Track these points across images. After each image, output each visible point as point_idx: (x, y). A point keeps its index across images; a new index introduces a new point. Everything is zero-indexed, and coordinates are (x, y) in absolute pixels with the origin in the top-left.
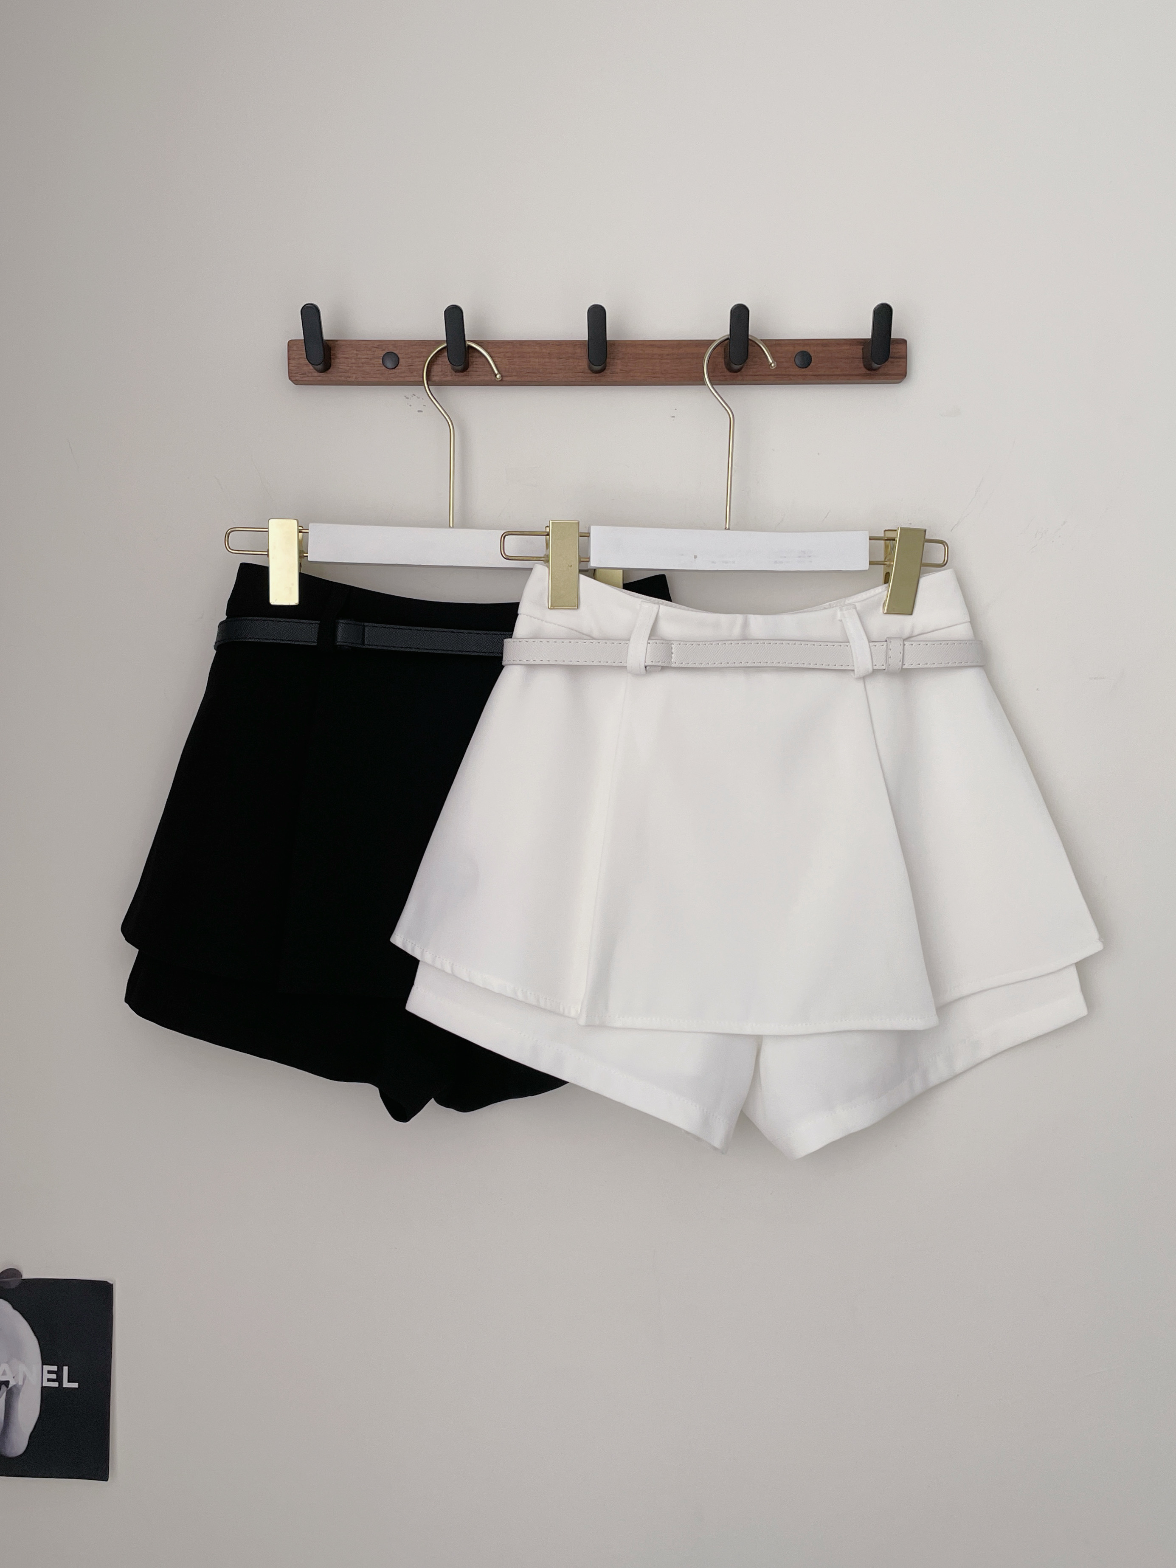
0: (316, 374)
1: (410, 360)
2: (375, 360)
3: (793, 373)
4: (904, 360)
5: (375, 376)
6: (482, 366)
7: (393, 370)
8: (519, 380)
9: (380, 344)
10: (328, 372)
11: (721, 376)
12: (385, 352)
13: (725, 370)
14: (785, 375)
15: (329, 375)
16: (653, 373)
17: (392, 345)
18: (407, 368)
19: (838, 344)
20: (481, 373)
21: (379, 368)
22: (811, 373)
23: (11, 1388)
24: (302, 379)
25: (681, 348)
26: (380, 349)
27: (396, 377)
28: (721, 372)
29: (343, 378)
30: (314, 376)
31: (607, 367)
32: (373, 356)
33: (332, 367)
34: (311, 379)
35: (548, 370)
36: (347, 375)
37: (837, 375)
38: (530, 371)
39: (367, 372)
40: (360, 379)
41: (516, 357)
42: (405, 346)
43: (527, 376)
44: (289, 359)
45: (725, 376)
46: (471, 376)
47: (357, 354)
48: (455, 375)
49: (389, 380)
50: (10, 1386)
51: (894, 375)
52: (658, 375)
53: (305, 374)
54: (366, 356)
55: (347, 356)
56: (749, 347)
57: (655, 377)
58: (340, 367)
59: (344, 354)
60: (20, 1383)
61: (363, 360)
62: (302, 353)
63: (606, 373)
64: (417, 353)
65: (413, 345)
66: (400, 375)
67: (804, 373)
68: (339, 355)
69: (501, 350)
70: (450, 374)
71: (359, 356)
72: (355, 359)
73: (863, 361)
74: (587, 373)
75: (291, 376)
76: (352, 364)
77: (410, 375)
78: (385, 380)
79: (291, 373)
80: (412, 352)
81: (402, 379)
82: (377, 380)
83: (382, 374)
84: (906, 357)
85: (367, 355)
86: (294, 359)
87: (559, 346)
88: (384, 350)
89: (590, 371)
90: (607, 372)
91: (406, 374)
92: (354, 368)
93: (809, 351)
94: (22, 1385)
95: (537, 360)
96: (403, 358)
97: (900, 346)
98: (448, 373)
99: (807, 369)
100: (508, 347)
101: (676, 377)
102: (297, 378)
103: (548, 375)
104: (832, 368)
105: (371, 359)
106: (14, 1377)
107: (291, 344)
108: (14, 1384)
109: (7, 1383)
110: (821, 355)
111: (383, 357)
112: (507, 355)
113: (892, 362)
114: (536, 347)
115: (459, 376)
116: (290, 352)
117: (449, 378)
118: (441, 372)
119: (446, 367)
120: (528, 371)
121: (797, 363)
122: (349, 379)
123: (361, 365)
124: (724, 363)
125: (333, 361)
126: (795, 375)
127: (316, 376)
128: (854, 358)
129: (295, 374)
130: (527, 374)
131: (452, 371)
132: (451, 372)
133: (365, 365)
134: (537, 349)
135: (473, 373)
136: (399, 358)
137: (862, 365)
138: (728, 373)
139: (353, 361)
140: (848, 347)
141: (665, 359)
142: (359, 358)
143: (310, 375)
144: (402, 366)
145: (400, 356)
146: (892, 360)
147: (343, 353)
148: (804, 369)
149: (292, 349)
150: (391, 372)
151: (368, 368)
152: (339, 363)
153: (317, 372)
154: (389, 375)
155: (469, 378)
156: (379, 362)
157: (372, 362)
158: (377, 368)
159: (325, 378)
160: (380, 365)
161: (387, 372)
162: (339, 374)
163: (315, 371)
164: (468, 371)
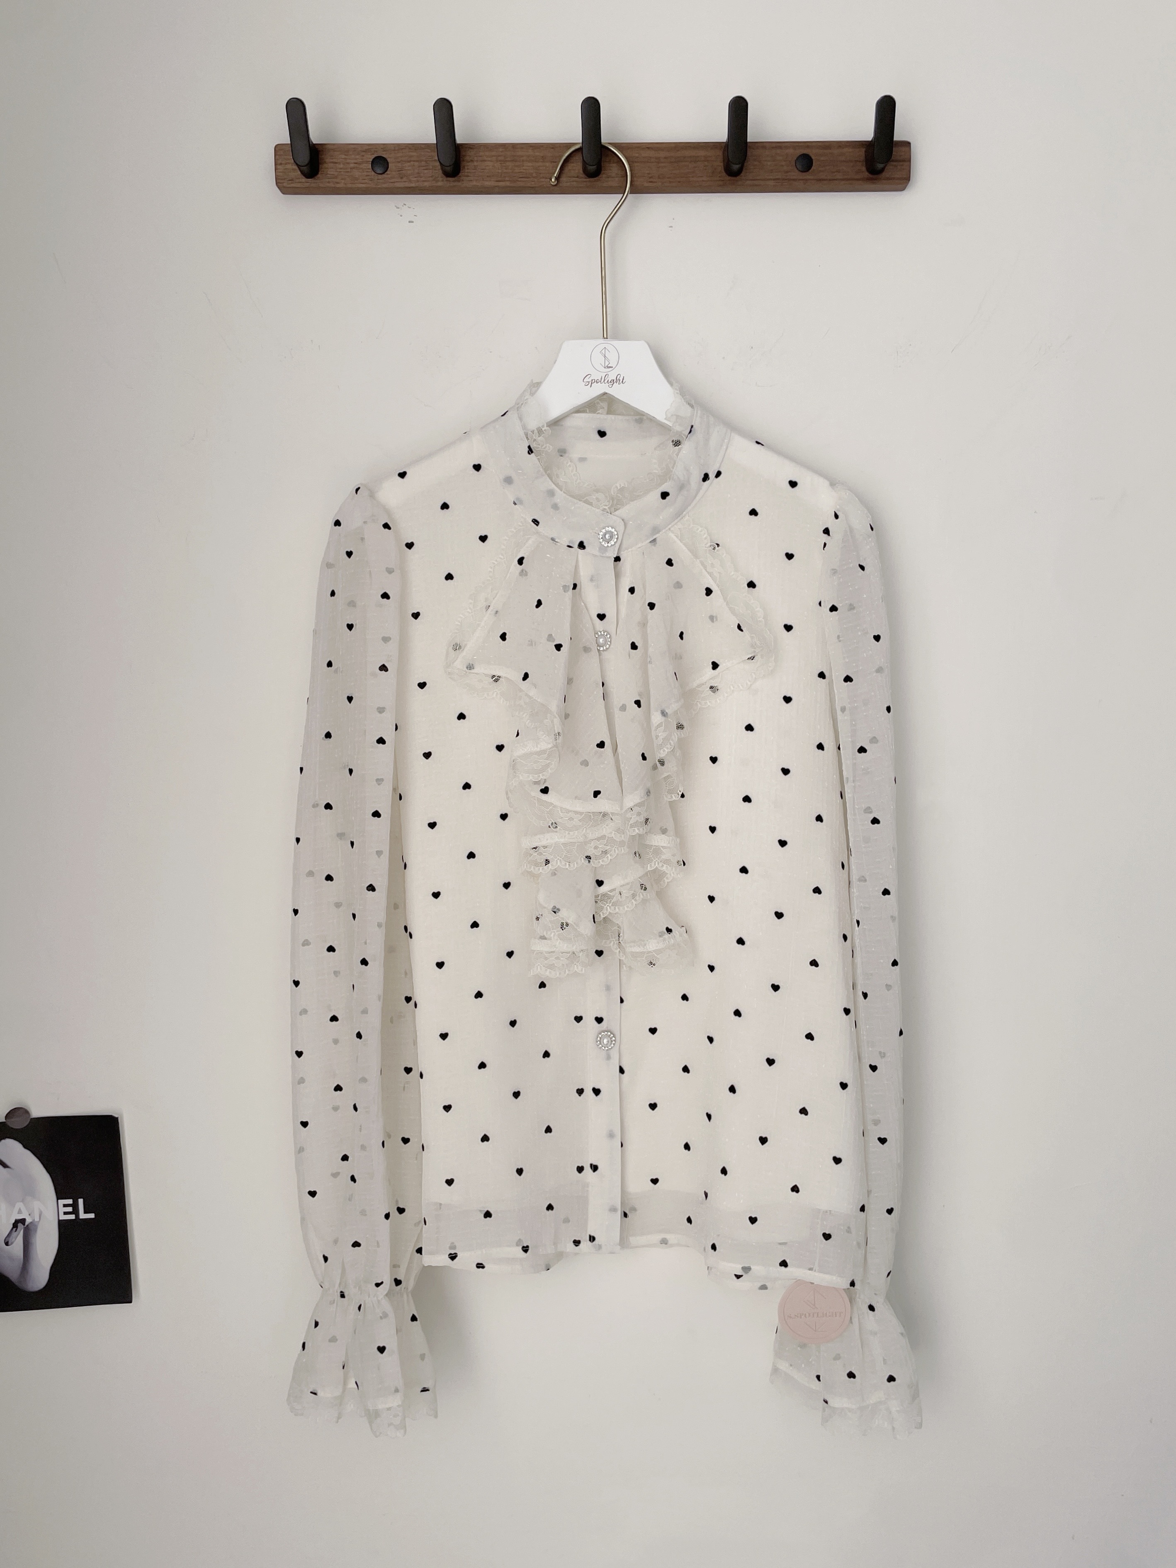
0: (304, 180)
1: (399, 165)
2: (364, 165)
3: (794, 177)
4: (906, 164)
5: (364, 181)
6: (474, 171)
7: (384, 176)
8: (512, 185)
9: (370, 147)
10: (316, 176)
11: (720, 180)
12: (374, 156)
13: (724, 174)
14: (786, 180)
15: (318, 181)
16: (650, 178)
17: (382, 148)
18: (398, 173)
19: (840, 146)
20: (472, 178)
21: (369, 174)
22: (812, 177)
23: (27, 1225)
24: (289, 186)
25: (678, 151)
26: (369, 153)
27: (384, 183)
28: (719, 177)
29: (332, 185)
30: (301, 183)
31: (602, 172)
32: (361, 160)
33: (320, 173)
34: (299, 185)
35: (542, 175)
36: (335, 180)
37: (836, 180)
38: (523, 176)
39: (356, 178)
40: (350, 186)
41: (509, 161)
42: (394, 150)
43: (520, 181)
44: (276, 165)
45: (723, 181)
46: (462, 181)
47: (345, 159)
48: (446, 181)
49: (379, 186)
50: (26, 1224)
51: (899, 179)
52: (655, 180)
53: (293, 180)
54: (356, 161)
55: (336, 161)
56: (748, 149)
57: (652, 182)
58: (328, 172)
59: (332, 159)
60: (37, 1219)
61: (352, 165)
62: (289, 157)
63: (600, 178)
64: (407, 158)
65: (402, 149)
66: (392, 181)
67: (805, 177)
68: (327, 160)
69: (493, 153)
70: (441, 179)
71: (348, 161)
72: (343, 164)
73: (866, 164)
74: (582, 178)
75: (279, 183)
76: (341, 169)
77: (400, 180)
78: (374, 186)
79: (279, 179)
80: (402, 157)
81: (391, 185)
82: (364, 185)
83: (371, 180)
84: (909, 160)
85: (356, 159)
86: (281, 164)
87: (553, 150)
88: (373, 154)
89: (584, 176)
90: (603, 176)
91: (396, 180)
92: (343, 173)
93: (811, 154)
94: (39, 1222)
95: (530, 164)
96: (393, 163)
97: (903, 149)
98: (439, 179)
99: (808, 173)
100: (501, 150)
101: (673, 182)
102: (285, 185)
104: (834, 172)
105: (360, 164)
106: (29, 1215)
107: (278, 149)
108: (31, 1221)
109: (23, 1221)
110: (822, 159)
111: (373, 162)
112: (500, 158)
113: (896, 166)
114: (530, 151)
115: (450, 181)
116: (277, 157)
117: (440, 184)
118: (431, 177)
119: (437, 171)
120: (521, 176)
121: (798, 167)
122: (338, 186)
123: (349, 170)
124: (723, 167)
125: (320, 165)
126: (794, 180)
128: (856, 161)
129: (282, 179)
130: (520, 179)
131: (443, 175)
132: (442, 177)
133: (354, 170)
134: (530, 152)
135: (465, 178)
136: (388, 163)
137: (864, 169)
138: (728, 178)
139: (342, 166)
140: (851, 150)
141: (662, 163)
142: (348, 163)
143: (297, 180)
144: (391, 171)
145: (389, 160)
146: (895, 163)
147: (332, 157)
148: (804, 174)
149: (278, 153)
150: (381, 178)
151: (356, 173)
152: (327, 168)
153: (304, 177)
154: (379, 181)
155: (459, 184)
156: (368, 167)
157: (361, 166)
158: (365, 173)
159: (313, 185)
160: (370, 170)
161: (376, 178)
162: (327, 180)
163: (303, 176)
164: (459, 176)
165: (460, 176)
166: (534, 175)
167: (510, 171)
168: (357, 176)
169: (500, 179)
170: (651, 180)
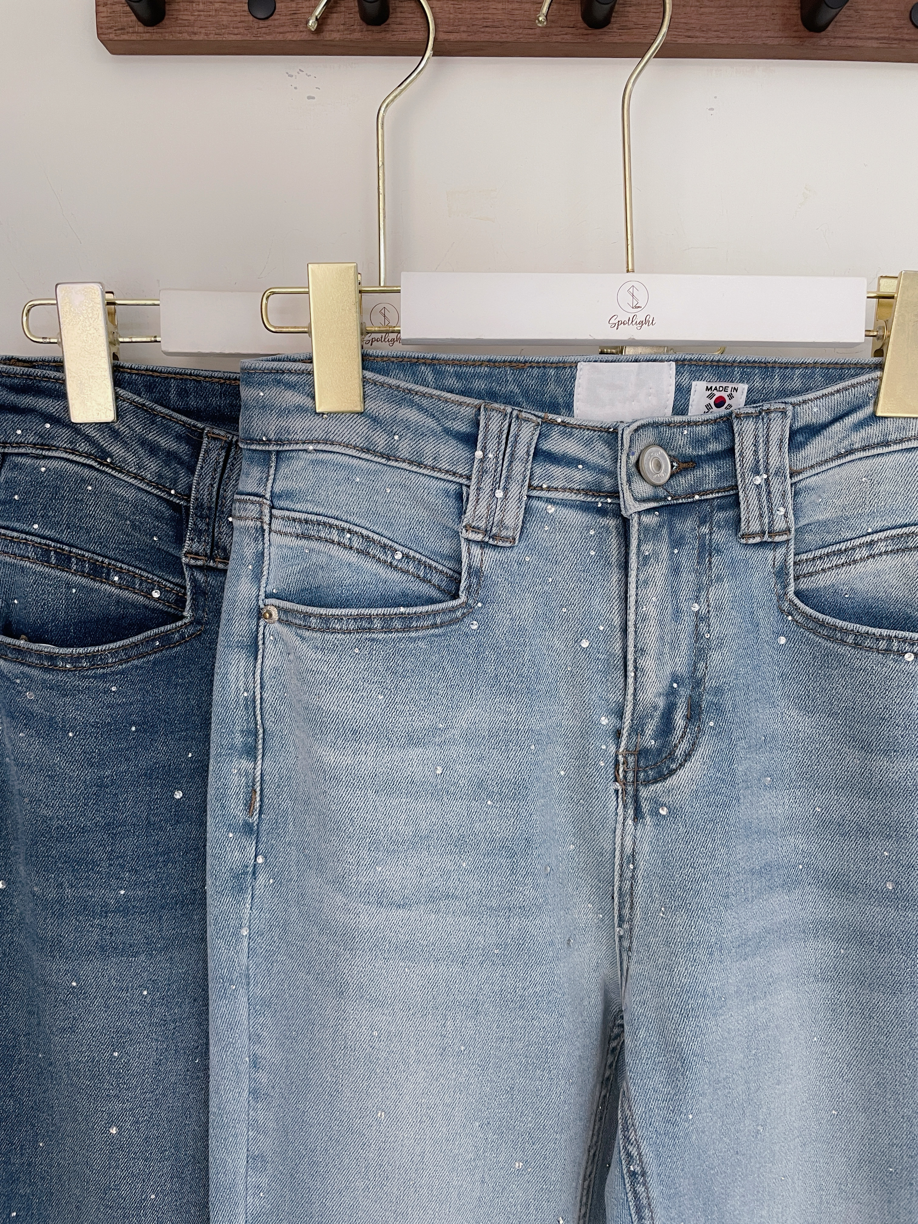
0: (141, 28)
1: (293, 4)
2: (237, 5)
5: (236, 31)
6: (410, 15)
7: (268, 22)
8: (470, 39)
10: (161, 24)
11: (794, 37)
13: (802, 27)
15: (162, 30)
18: (289, 17)
20: (408, 27)
21: (243, 19)
24: (116, 38)
27: (269, 34)
28: (794, 32)
29: (186, 36)
30: (138, 33)
31: (613, 20)
33: (166, 17)
34: (134, 37)
35: (518, 23)
36: (190, 29)
38: (489, 24)
39: (223, 26)
40: (212, 37)
41: (466, 1)
43: (483, 32)
44: (97, 6)
46: (393, 31)
48: (368, 31)
49: (260, 39)
52: (694, 34)
53: (122, 29)
54: (221, 0)
58: (181, 17)
61: (218, 6)
63: (609, 29)
66: (279, 30)
70: (358, 27)
71: (211, 0)
72: (204, 4)
74: (581, 28)
75: (101, 33)
76: (200, 11)
77: (293, 29)
78: (254, 39)
79: (102, 28)
81: (280, 37)
82: (239, 37)
83: (249, 28)
86: (105, 4)
89: (584, 25)
90: (614, 26)
91: (289, 30)
92: (202, 18)
95: (499, 6)
96: (283, 1)
98: (355, 27)
102: (112, 36)
103: (516, 31)
105: (229, 4)
111: (250, 1)
115: (373, 31)
117: (357, 35)
118: (344, 24)
119: (351, 16)
120: (485, 24)
122: (195, 38)
123: (212, 13)
125: (167, 6)
127: (141, 33)
129: (107, 29)
130: (482, 30)
131: (361, 21)
132: (360, 26)
133: (220, 13)
135: (396, 26)
136: (274, 2)
138: (808, 34)
139: (201, 6)
142: (211, 3)
143: (131, 30)
144: (281, 14)
150: (261, 25)
151: (225, 19)
152: (179, 10)
153: (142, 25)
154: (259, 30)
155: (388, 36)
156: (244, 9)
157: (232, 7)
158: (238, 19)
159: (155, 37)
160: (246, 14)
161: (256, 25)
162: (178, 29)
163: (139, 23)
164: (386, 23)
165: (389, 24)
166: (506, 23)
167: (468, 16)
168: (224, 23)
169: (451, 28)
170: (689, 34)
